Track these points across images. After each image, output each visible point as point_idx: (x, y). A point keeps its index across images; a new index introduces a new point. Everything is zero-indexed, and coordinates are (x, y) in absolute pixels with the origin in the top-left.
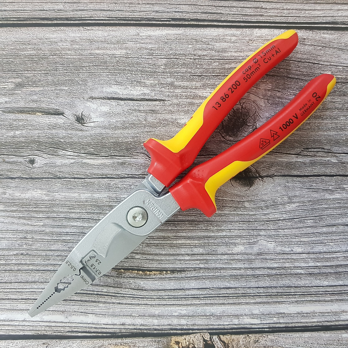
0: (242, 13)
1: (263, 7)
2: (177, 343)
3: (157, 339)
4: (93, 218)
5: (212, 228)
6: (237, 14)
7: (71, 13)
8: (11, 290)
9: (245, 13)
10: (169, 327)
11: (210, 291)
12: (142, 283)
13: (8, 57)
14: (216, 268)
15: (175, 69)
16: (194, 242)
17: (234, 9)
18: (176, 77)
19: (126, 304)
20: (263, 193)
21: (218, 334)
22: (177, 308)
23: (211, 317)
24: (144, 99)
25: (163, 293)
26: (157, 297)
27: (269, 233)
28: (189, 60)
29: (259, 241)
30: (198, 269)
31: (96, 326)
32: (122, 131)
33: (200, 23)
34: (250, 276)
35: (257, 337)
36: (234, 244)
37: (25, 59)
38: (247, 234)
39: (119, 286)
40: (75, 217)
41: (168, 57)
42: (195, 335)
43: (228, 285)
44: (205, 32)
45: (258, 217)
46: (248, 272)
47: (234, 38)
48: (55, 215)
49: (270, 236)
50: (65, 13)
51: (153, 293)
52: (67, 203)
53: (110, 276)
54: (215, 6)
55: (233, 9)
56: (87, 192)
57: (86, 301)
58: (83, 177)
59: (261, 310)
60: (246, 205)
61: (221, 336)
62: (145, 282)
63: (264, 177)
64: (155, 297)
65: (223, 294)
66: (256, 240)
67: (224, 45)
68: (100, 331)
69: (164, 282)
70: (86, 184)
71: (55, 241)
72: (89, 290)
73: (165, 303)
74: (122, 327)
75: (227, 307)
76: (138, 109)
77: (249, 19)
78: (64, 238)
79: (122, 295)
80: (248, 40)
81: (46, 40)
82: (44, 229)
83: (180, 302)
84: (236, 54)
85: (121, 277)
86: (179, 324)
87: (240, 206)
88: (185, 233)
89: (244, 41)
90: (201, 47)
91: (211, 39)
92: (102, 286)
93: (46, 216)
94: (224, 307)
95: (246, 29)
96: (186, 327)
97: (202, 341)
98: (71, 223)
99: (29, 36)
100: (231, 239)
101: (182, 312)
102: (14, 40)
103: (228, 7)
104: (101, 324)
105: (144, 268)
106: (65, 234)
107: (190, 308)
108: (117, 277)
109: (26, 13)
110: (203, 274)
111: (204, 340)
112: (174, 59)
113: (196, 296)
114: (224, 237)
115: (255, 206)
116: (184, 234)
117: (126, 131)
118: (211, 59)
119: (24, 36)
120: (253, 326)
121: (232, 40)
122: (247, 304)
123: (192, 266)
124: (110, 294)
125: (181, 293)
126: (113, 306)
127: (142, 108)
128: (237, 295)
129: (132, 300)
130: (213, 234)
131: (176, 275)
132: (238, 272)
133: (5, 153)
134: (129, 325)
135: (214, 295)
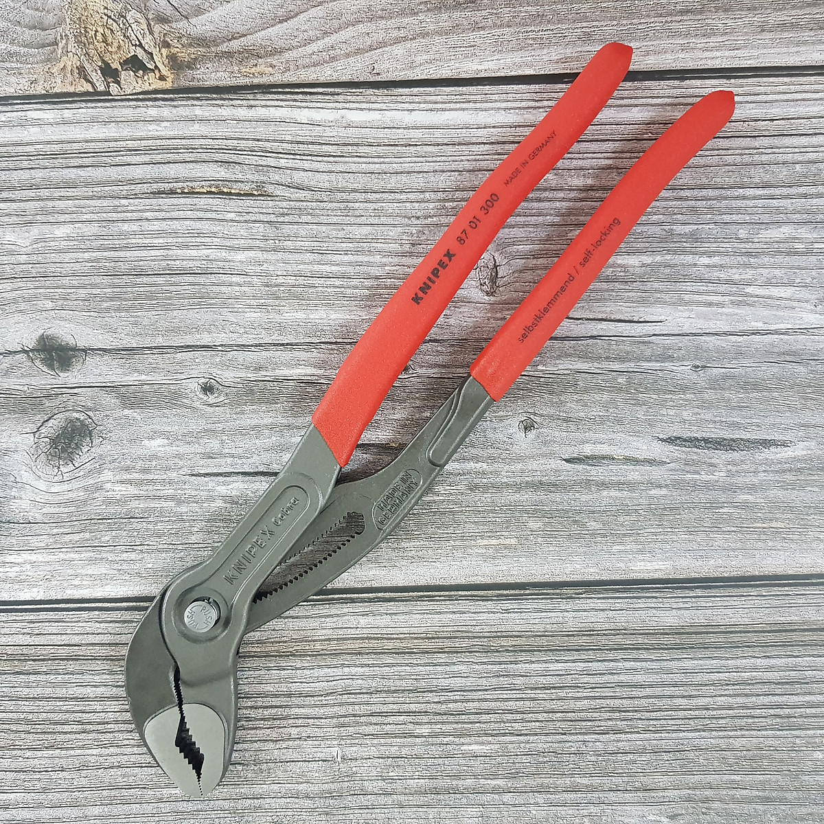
0: (64, 624)
1: (29, 636)
2: (162, 78)
3: (195, 84)
4: (306, 278)
5: (107, 264)
6: (72, 622)
7: (346, 610)
8: (435, 159)
9: (60, 624)
10: (175, 103)
11: (110, 161)
12: (223, 173)
13: (445, 535)
14: (99, 198)
15: (174, 526)
16: (138, 241)
17: (77, 630)
18: (172, 514)
19: (248, 139)
20: (22, 325)
21: (96, 93)
22: (163, 133)
23: (107, 120)
24: (225, 476)
25: (188, 157)
26: (198, 151)
27: (13, 259)
28: (151, 543)
29: (29, 244)
30: (131, 197)
31: (295, 103)
32: (261, 422)
33: (134, 604)
34: (45, 187)
35: (32, 89)
36: (71, 238)
37: (418, 533)
38: (48, 255)
39: (261, 168)
40: (335, 279)
41: (187, 546)
42: (134, 91)
43: (80, 172)
44: (125, 589)
45: (30, 285)
46: (47, 194)
47: (76, 582)
48: (367, 283)
49: (11, 253)
50: (356, 611)
51: (204, 156)
52: (348, 302)
53: (276, 184)
54: (111, 634)
55: (80, 630)
56: (317, 320)
57: (313, 143)
58: (323, 346)
59: (26, 132)
60: (50, 303)
61: (91, 90)
62: (218, 175)
63: (21, 351)
64: (201, 151)
65: (89, 157)
66: (35, 246)
67: (92, 570)
68: (289, 96)
69: (186, 175)
70: (318, 333)
71: (365, 241)
72: (309, 162)
73: (184, 142)
74: (252, 103)
75: (82, 136)
76: (236, 459)
77: (51, 615)
78: (351, 245)
79: (254, 153)
80: (52, 580)
81: (384, 564)
82: (384, 260)
83: (159, 142)
84: (72, 555)
85: (257, 182)
86: (159, 109)
87: (61, 302)
88: (153, 255)
89: (58, 579)
90: (132, 565)
91: (115, 578)
92: (287, 168)
93: (381, 280)
94: (87, 136)
95: (56, 598)
96: (147, 103)
97: (123, 82)
98: (340, 269)
99: (414, 572)
100: (75, 247)
101: (156, 127)
102: (438, 564)
103: (88, 634)
104: (287, 106)
105: (221, 196)
106: (349, 252)
107: (143, 134)
108: (264, 183)
109: (419, 609)
110: (121, 188)
111: (118, 83)
112: (177, 543)
113: (133, 152)
114: (87, 250)
115: (35, 302)
116: (153, 253)
117: (254, 422)
118: (115, 546)
119: (421, 571)
120: (39, 106)
121: (79, 579)
122: (49, 143)
123: (140, 200)
124: (274, 155)
125: (159, 158)
126: (268, 136)
127: (229, 460)
128: (65, 156)
129: (238, 145)
130: (105, 254)
131: (167, 186)
132: (63, 193)
133: (446, 380)
134: (241, 106)
135: (103, 154)
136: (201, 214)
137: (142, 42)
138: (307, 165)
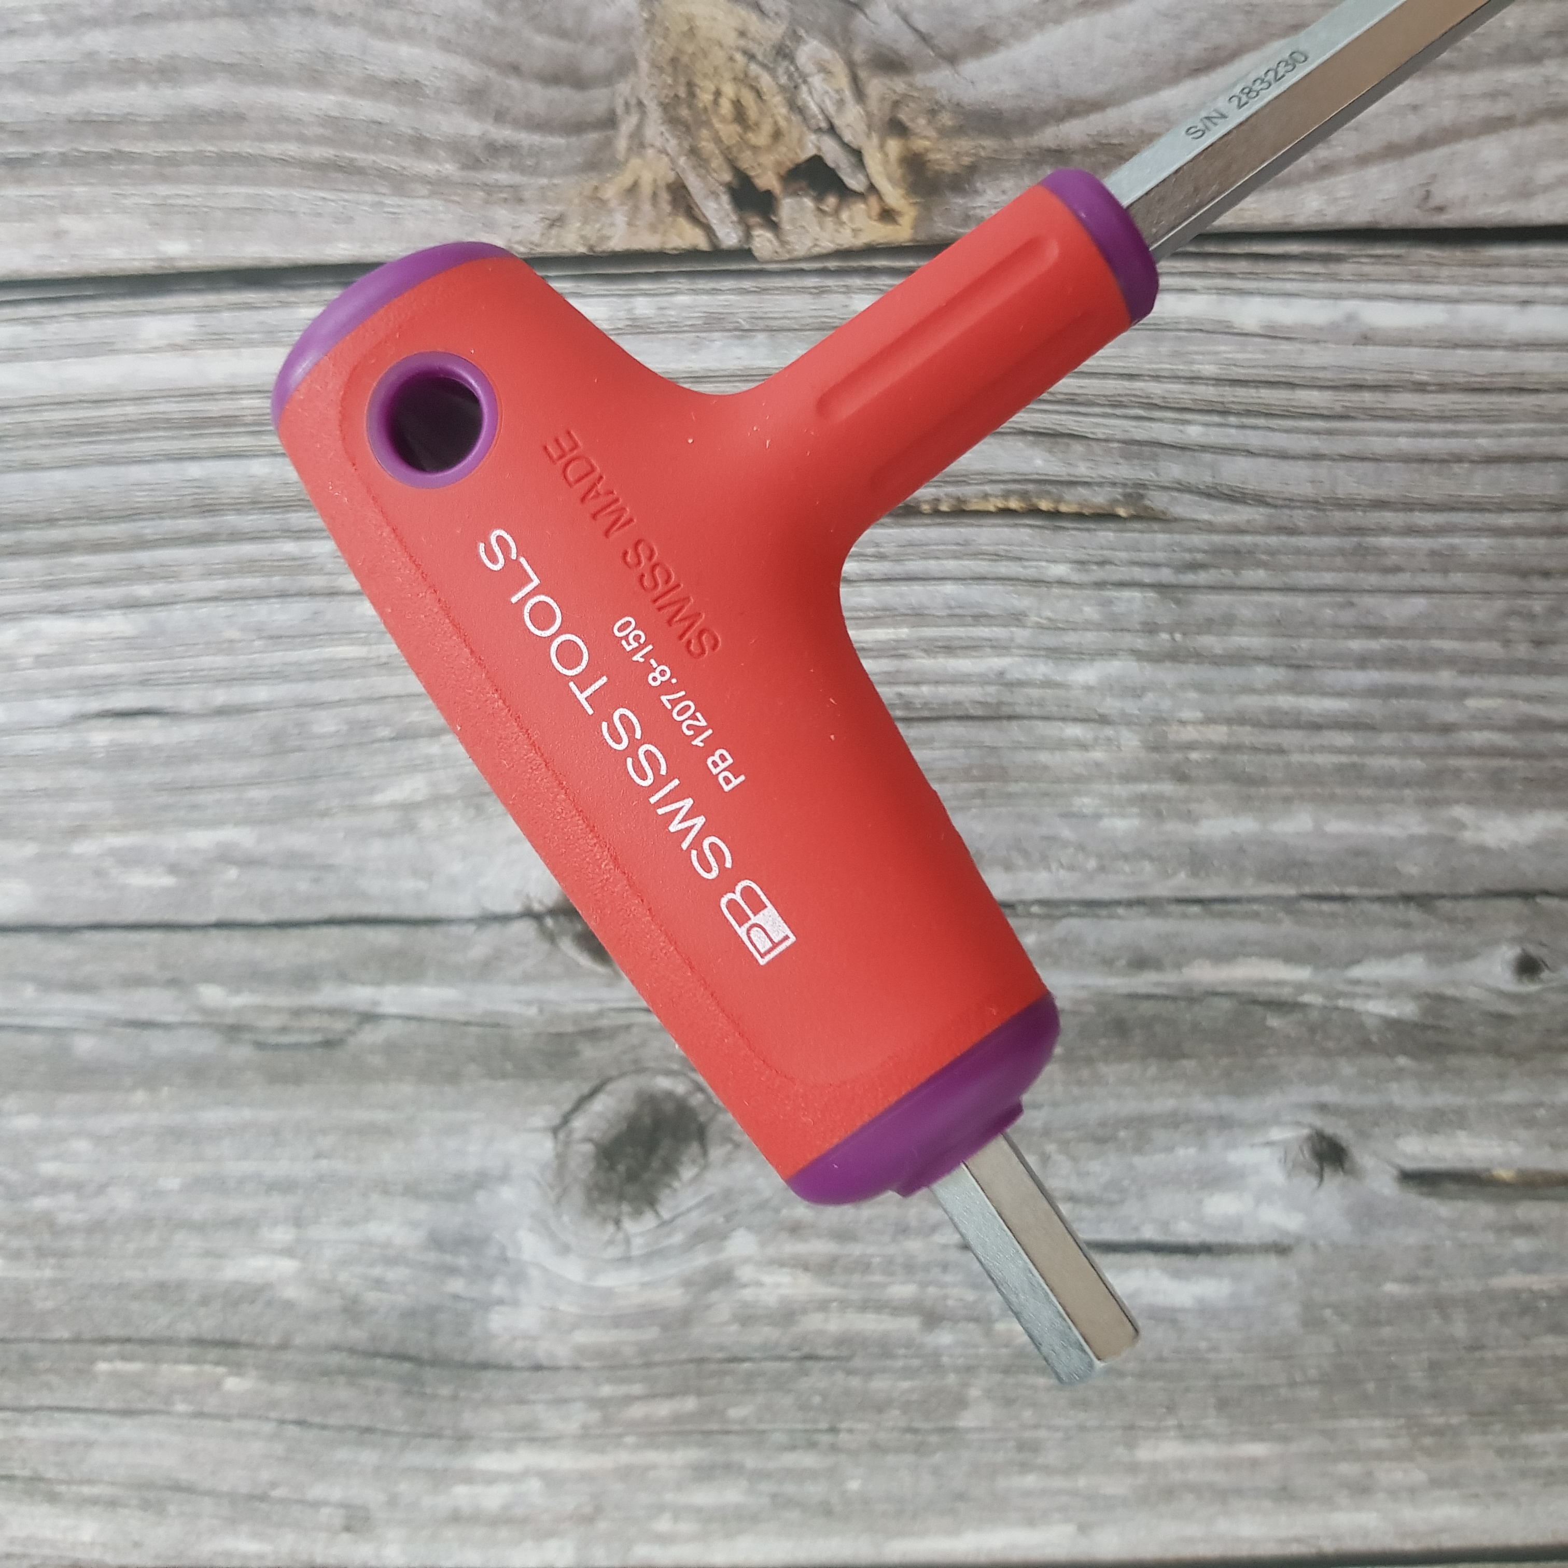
2: (888, 215)
12: (1038, 462)
19: (1105, 376)
21: (717, 253)
23: (747, 326)
28: (857, 1426)
31: (1227, 282)
35: (553, 241)
39: (1136, 449)
40: (1332, 733)
41: (952, 1435)
48: (1418, 741)
52: (1370, 791)
53: (1176, 489)
57: (1270, 386)
58: (1306, 906)
61: (703, 244)
62: (1025, 468)
63: (523, 914)
68: (1211, 265)
72: (1261, 433)
75: (683, 367)
79: (1121, 412)
82: (1463, 681)
85: (1125, 485)
94: (695, 367)
96: (849, 281)
98: (1347, 706)
104: (1209, 291)
105: (1033, 522)
106: (1370, 664)
108: (1144, 486)
124: (1171, 414)
126: (1156, 367)
129: (1078, 390)
136: (981, 567)
137: (837, 122)
138: (1254, 439)
